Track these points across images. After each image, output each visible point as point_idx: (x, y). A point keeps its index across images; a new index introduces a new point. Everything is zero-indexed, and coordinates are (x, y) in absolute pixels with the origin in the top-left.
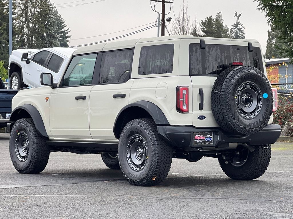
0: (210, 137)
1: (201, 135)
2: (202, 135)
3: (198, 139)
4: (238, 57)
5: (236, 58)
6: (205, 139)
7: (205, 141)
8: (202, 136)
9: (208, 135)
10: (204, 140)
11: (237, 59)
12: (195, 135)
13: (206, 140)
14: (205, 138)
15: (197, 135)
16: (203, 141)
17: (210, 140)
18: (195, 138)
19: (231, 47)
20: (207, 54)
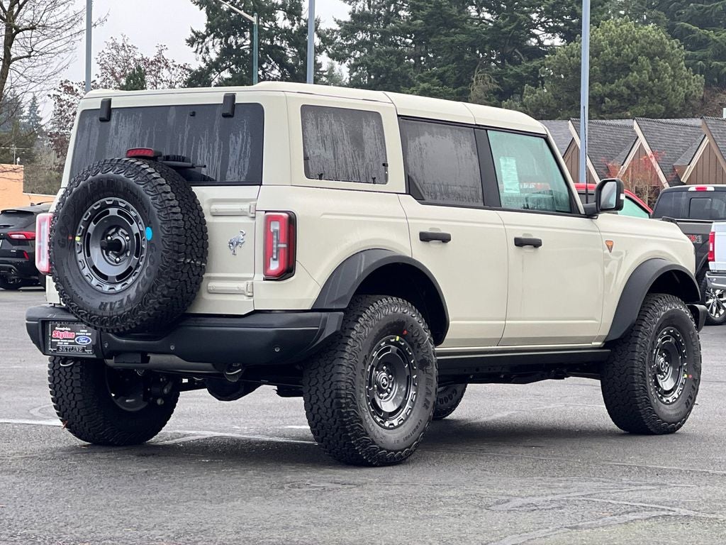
0: (87, 334)
1: (67, 329)
2: (69, 329)
3: (59, 339)
4: (187, 133)
5: (180, 138)
6: (76, 339)
7: (75, 344)
8: (69, 331)
9: (83, 331)
10: (73, 341)
11: (183, 139)
12: (53, 329)
13: (78, 340)
14: (76, 336)
15: (57, 328)
16: (70, 344)
17: (86, 341)
18: (53, 334)
19: (172, 111)
20: (112, 131)
